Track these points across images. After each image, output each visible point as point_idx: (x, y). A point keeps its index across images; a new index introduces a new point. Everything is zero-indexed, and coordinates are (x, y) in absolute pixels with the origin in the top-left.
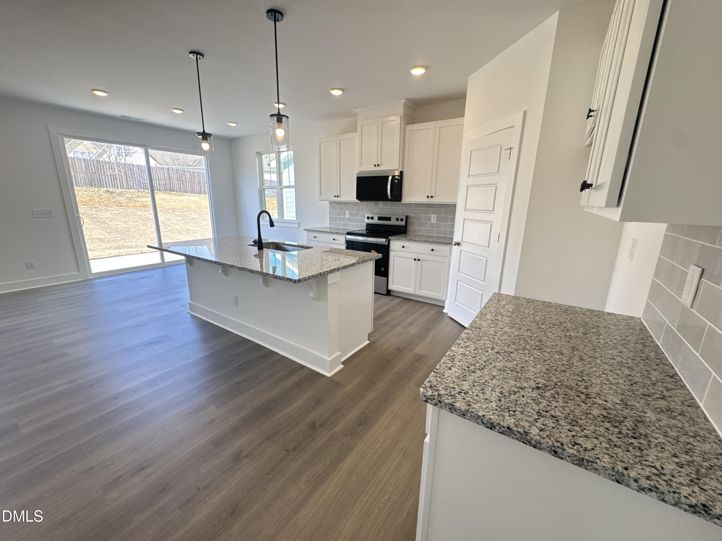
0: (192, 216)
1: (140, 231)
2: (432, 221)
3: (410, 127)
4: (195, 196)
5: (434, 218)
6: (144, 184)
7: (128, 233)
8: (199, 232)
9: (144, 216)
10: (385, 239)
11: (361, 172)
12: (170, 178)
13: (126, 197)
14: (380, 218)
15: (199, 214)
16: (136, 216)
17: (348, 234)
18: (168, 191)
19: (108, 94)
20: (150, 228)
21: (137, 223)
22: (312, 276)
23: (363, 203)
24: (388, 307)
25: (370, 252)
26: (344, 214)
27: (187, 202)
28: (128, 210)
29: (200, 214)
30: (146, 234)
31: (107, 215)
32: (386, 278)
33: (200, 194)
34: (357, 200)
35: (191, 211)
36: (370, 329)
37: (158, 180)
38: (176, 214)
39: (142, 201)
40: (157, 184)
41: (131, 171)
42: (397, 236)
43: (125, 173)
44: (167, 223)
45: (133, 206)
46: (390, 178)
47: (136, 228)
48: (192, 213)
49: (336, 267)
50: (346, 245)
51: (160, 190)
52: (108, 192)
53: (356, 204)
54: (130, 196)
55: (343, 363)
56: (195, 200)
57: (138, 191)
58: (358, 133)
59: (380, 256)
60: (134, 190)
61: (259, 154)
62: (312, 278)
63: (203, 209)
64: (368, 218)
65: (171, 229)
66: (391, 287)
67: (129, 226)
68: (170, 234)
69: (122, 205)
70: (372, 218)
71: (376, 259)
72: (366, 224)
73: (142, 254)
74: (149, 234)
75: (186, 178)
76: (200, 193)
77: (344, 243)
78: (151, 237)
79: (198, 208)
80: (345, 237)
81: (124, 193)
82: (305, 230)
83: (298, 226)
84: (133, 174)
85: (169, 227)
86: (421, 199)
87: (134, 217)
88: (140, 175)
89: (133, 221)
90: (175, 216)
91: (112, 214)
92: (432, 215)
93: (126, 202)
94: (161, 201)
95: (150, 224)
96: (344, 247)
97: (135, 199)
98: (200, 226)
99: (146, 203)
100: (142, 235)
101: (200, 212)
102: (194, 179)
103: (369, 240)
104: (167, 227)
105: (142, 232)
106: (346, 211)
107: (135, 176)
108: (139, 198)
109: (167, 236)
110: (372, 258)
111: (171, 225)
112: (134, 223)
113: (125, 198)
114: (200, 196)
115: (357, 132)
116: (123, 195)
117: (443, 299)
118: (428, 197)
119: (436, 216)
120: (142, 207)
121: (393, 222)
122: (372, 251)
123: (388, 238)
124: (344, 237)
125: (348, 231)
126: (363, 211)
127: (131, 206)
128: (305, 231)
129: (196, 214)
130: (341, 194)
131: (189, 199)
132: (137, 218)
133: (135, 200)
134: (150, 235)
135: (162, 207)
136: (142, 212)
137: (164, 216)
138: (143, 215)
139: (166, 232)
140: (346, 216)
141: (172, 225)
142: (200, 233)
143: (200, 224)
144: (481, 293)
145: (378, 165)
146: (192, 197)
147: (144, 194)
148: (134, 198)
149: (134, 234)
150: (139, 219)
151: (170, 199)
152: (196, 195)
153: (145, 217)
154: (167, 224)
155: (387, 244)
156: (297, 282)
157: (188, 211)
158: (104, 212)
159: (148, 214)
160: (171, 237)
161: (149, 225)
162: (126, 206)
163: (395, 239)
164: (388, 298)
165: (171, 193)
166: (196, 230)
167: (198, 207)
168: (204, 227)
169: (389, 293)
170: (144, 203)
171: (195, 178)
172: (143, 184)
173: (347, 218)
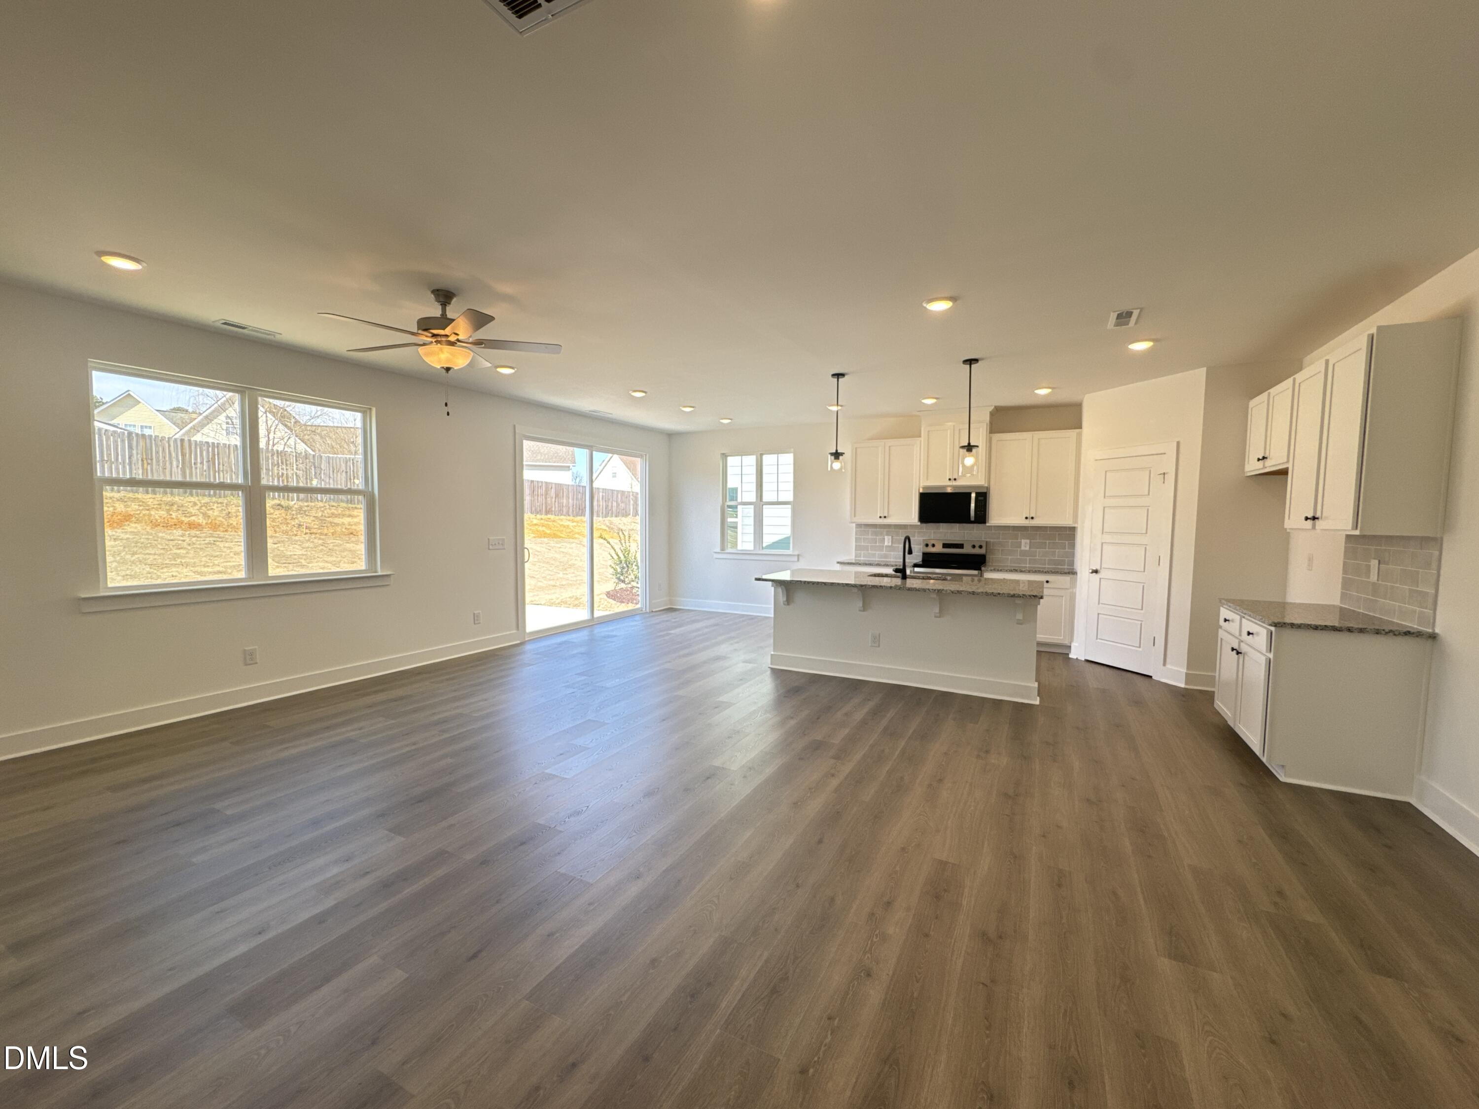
2: (1023, 548)
3: (996, 437)
5: (1025, 545)
11: (927, 487)
13: (314, 517)
14: (945, 546)
23: (927, 525)
26: (883, 541)
31: (297, 550)
34: (918, 522)
41: (315, 467)
46: (974, 494)
52: (281, 508)
54: (320, 514)
58: (922, 439)
61: (724, 456)
64: (927, 545)
69: (313, 531)
70: (935, 546)
72: (922, 554)
81: (306, 508)
83: (795, 560)
86: (1017, 520)
91: (303, 548)
92: (1023, 541)
93: (317, 526)
106: (886, 537)
108: (336, 519)
113: (312, 518)
115: (920, 437)
116: (307, 513)
117: (1066, 642)
118: (1026, 518)
119: (1028, 541)
121: (967, 550)
123: (980, 570)
128: (839, 565)
140: (886, 544)
144: (1140, 622)
145: (955, 479)
148: (328, 519)
150: (354, 558)
158: (289, 546)
162: (322, 534)
173: (886, 546)
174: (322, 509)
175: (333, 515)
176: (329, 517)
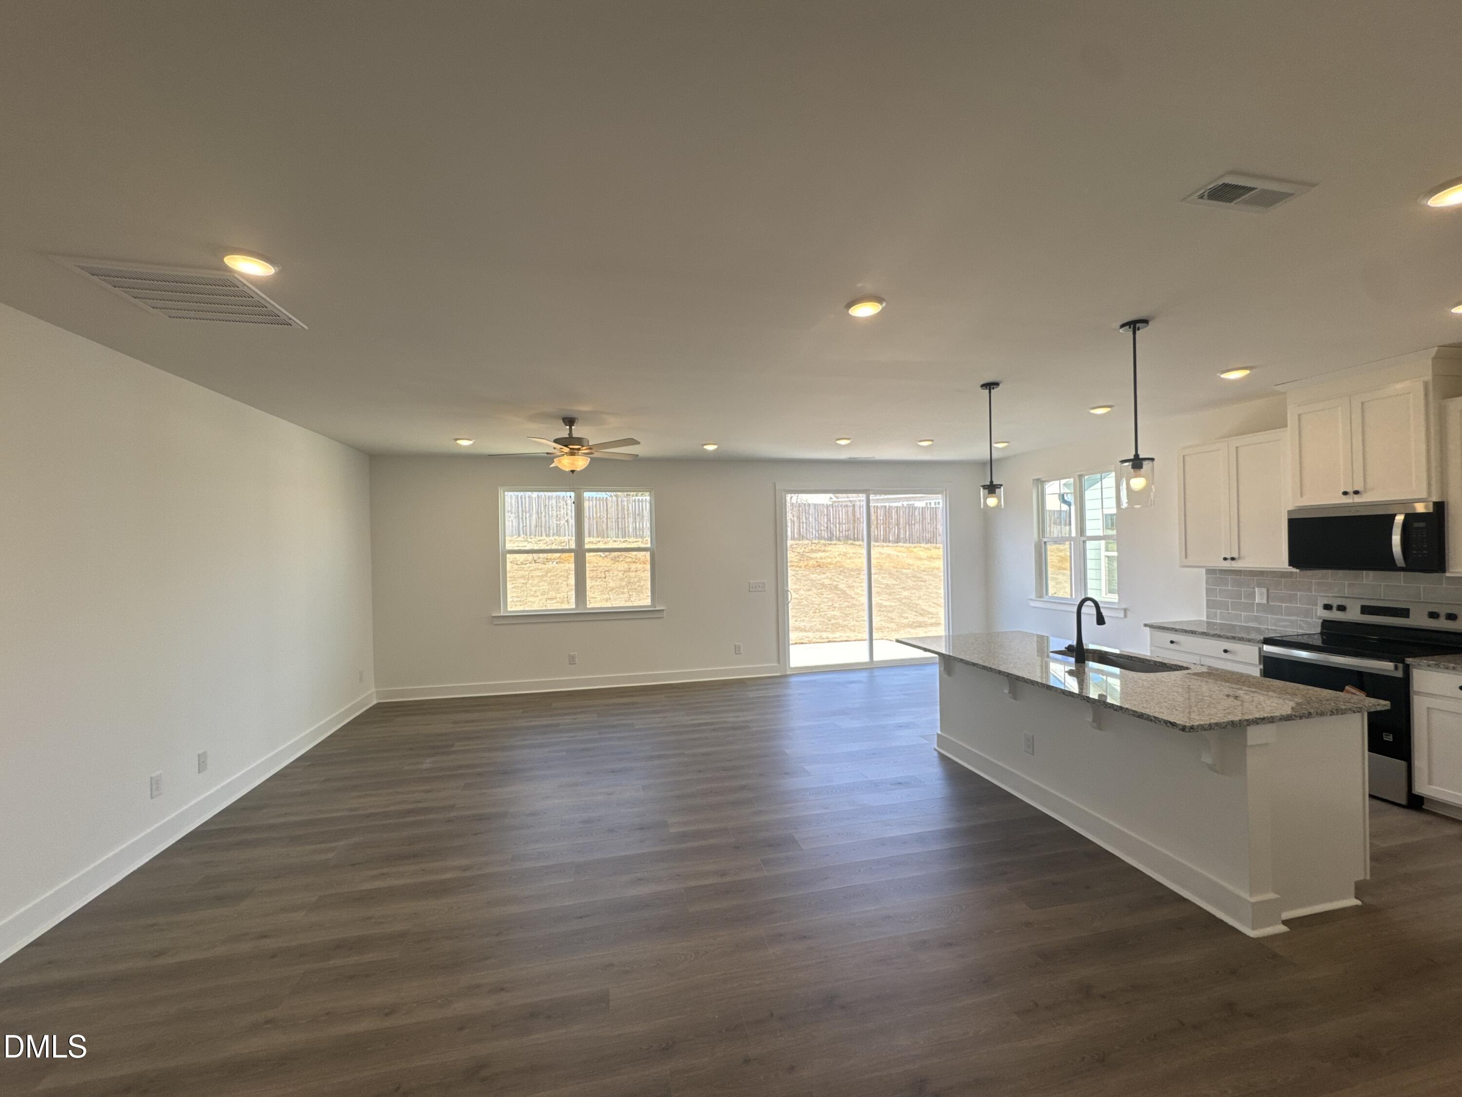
0: (885, 582)
1: (813, 604)
4: (890, 546)
6: (820, 532)
7: (799, 607)
8: (897, 610)
9: (817, 582)
10: (1392, 664)
11: (1301, 509)
12: (854, 520)
13: (798, 552)
15: (895, 577)
16: (808, 582)
17: (1268, 641)
18: (851, 540)
19: (852, 440)
20: (826, 600)
21: (810, 592)
22: (1217, 724)
23: (1309, 573)
24: (1415, 839)
25: (1342, 689)
26: (1252, 595)
27: (878, 558)
28: (800, 572)
29: (898, 577)
30: (821, 610)
32: (1403, 764)
33: (897, 543)
34: (1291, 567)
35: (884, 574)
36: (1361, 871)
37: (839, 524)
38: (861, 578)
39: (816, 558)
40: (836, 531)
41: (805, 513)
42: (1436, 657)
43: (799, 518)
44: (848, 592)
45: (805, 566)
46: (1400, 518)
47: (809, 601)
48: (884, 576)
49: (1265, 715)
50: (1262, 667)
51: (839, 540)
53: (1283, 575)
54: (802, 551)
55: (1285, 922)
56: (889, 555)
57: (812, 543)
58: (1287, 430)
59: (1384, 705)
60: (806, 542)
61: (1040, 483)
62: (1216, 728)
63: (903, 570)
64: (1327, 607)
65: (855, 603)
66: (1422, 788)
67: (800, 596)
68: (853, 612)
70: (1342, 608)
71: (1372, 710)
72: (1322, 621)
73: (829, 644)
74: (825, 610)
75: (877, 516)
76: (897, 541)
77: (1257, 663)
78: (829, 615)
79: (894, 568)
80: (1260, 650)
81: (795, 546)
82: (1145, 625)
83: (1122, 615)
84: (807, 517)
85: (851, 599)
87: (806, 583)
88: (817, 519)
89: (805, 588)
90: (860, 581)
93: (796, 560)
94: (841, 556)
95: (826, 593)
96: (1255, 671)
97: (808, 554)
98: (897, 599)
99: (821, 560)
100: (817, 611)
101: (897, 574)
102: (890, 518)
103: (1332, 661)
104: (848, 600)
105: (816, 606)
106: (1256, 589)
107: (809, 521)
108: (813, 554)
109: (850, 614)
110: (1360, 708)
111: (854, 596)
112: (807, 592)
113: (796, 554)
114: (897, 546)
115: (1285, 428)
116: (794, 550)
120: (816, 567)
121: (1418, 621)
122: (1347, 688)
123: (1403, 662)
124: (1257, 649)
125: (1267, 636)
126: (1310, 590)
127: (803, 566)
128: (1148, 629)
129: (891, 578)
130: (1242, 554)
131: (880, 553)
132: (809, 585)
133: (808, 557)
134: (827, 613)
135: (842, 567)
136: (816, 575)
137: (844, 582)
138: (817, 580)
139: (848, 607)
140: (1257, 600)
141: (856, 596)
142: (898, 612)
143: (899, 596)
145: (1357, 492)
146: (885, 548)
147: (819, 547)
148: (806, 554)
149: (806, 609)
150: (812, 586)
151: (853, 553)
152: (891, 544)
153: (820, 582)
154: (848, 595)
155: (1399, 674)
156: (1188, 730)
157: (879, 574)
159: (824, 578)
160: (855, 616)
161: (824, 596)
162: (797, 566)
163: (1429, 666)
164: (1413, 818)
165: (854, 543)
166: (892, 606)
167: (894, 565)
168: (904, 601)
169: (1416, 803)
170: (819, 560)
171: (892, 517)
172: (818, 531)
173: (1258, 604)
174: (805, 546)
175: (812, 551)
176: (808, 552)
